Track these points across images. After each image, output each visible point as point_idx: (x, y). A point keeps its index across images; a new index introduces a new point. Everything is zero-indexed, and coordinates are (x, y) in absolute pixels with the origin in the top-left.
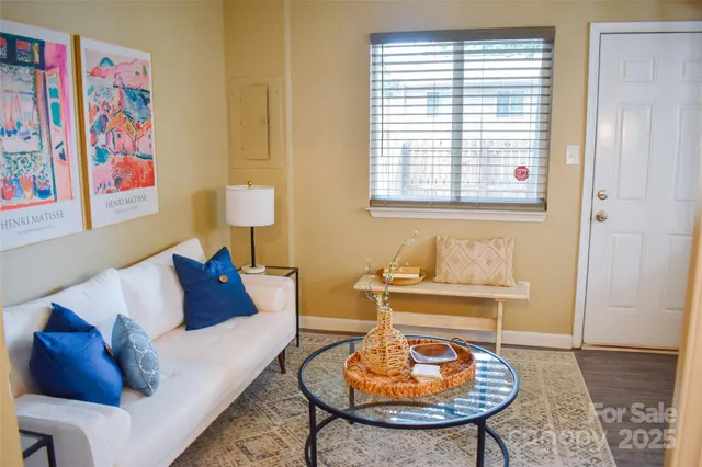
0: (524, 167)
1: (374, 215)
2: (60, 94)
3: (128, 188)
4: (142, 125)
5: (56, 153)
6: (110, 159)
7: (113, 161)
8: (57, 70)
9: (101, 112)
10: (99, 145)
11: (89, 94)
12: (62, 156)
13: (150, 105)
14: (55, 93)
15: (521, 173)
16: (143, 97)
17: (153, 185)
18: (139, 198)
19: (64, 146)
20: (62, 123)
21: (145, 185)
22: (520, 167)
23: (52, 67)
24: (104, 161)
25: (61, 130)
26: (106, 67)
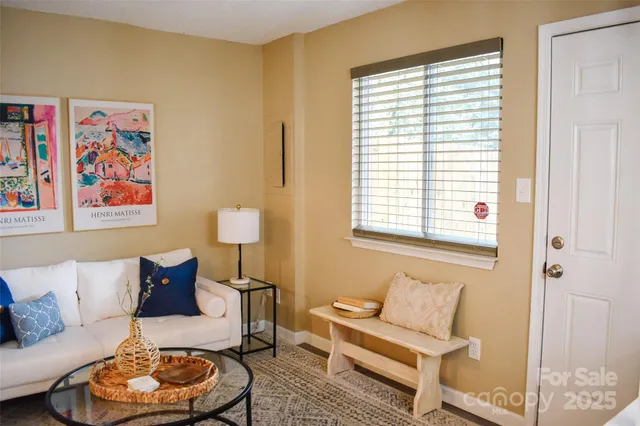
0: (484, 204)
1: (354, 245)
2: (47, 138)
3: (118, 205)
4: (139, 158)
5: (41, 178)
6: (99, 182)
7: (102, 184)
8: (46, 123)
9: (91, 150)
10: (86, 172)
11: (77, 137)
12: (47, 180)
13: (151, 143)
14: (42, 138)
15: (481, 210)
16: (141, 137)
17: (151, 203)
18: (131, 213)
19: (49, 173)
20: (49, 158)
21: (140, 203)
22: (480, 204)
23: (40, 121)
24: (91, 184)
25: (47, 163)
26: (98, 117)
